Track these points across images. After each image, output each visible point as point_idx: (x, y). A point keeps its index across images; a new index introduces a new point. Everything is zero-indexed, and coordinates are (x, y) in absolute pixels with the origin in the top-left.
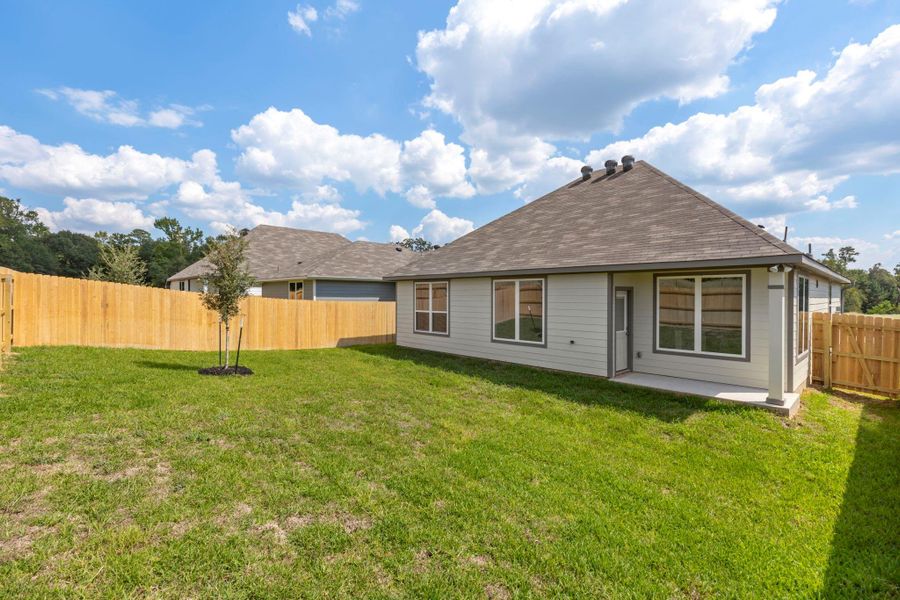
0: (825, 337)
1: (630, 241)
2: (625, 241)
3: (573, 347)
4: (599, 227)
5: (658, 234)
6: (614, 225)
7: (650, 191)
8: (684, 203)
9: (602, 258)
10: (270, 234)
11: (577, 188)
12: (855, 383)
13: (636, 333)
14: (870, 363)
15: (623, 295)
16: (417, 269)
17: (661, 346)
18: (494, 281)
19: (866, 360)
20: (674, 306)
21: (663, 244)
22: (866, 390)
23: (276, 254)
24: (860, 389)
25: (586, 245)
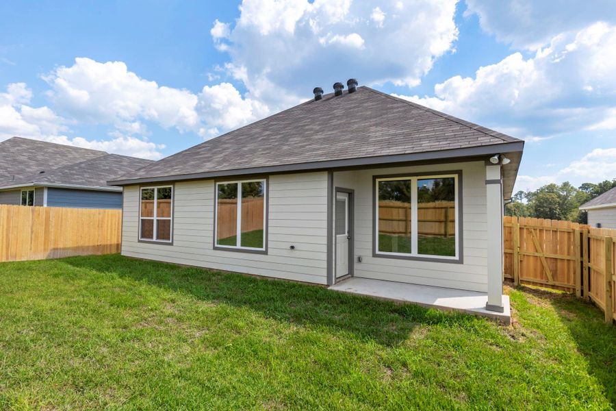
0: (515, 239)
1: (350, 140)
2: (345, 140)
3: (294, 253)
4: (323, 131)
5: (377, 133)
6: (337, 129)
7: (370, 104)
8: (400, 109)
9: (321, 156)
10: (25, 146)
11: (310, 105)
12: (538, 280)
13: (356, 237)
14: (549, 260)
15: (344, 197)
16: (144, 173)
17: (380, 250)
18: (218, 183)
19: (546, 258)
20: (390, 218)
21: (382, 141)
22: (547, 286)
23: (28, 166)
24: (542, 285)
25: (310, 145)
